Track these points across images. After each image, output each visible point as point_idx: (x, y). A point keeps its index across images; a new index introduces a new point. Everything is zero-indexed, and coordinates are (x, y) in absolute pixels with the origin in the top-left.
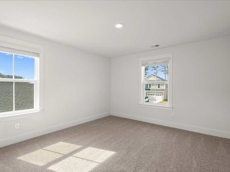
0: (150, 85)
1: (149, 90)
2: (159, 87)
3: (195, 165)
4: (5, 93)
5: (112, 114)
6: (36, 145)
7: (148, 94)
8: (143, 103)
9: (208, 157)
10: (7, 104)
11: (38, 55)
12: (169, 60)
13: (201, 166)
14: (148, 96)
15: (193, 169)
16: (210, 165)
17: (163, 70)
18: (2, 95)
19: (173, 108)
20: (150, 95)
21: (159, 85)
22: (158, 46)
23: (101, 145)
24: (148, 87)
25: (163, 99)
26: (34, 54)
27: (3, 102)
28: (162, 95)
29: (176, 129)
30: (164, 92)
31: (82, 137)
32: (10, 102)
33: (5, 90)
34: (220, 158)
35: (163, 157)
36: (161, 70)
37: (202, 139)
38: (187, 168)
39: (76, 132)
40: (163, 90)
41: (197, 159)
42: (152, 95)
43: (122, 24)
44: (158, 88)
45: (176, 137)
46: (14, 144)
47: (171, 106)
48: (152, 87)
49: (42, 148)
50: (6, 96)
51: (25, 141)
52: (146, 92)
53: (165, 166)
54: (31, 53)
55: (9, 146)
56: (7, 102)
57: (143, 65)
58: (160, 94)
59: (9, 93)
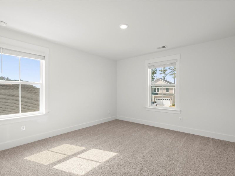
0: (158, 89)
1: (157, 94)
2: (168, 91)
3: (203, 169)
4: (12, 97)
5: (117, 118)
6: (41, 147)
7: (156, 98)
8: (149, 107)
9: (217, 161)
10: (13, 107)
11: (43, 57)
12: (177, 61)
13: (209, 170)
14: (156, 101)
15: (200, 173)
16: (218, 169)
17: (172, 73)
18: (9, 99)
19: (180, 111)
20: (158, 99)
21: (167, 89)
22: (164, 47)
23: (106, 148)
24: (156, 92)
25: (171, 104)
26: (39, 56)
27: (10, 106)
28: (171, 99)
29: (184, 133)
30: (173, 97)
31: (87, 140)
32: (17, 106)
33: (11, 94)
34: (229, 163)
35: (169, 160)
36: (170, 73)
37: (211, 143)
38: (194, 172)
39: (81, 136)
40: (172, 94)
41: (205, 163)
42: (160, 99)
43: (127, 25)
44: (166, 93)
45: (183, 141)
46: (20, 146)
47: (179, 110)
48: (161, 92)
49: (47, 149)
50: (13, 100)
51: (31, 143)
52: (154, 96)
53: (170, 169)
54: (37, 56)
55: (15, 147)
56: (14, 106)
57: (150, 67)
58: (168, 99)
59: (15, 97)
